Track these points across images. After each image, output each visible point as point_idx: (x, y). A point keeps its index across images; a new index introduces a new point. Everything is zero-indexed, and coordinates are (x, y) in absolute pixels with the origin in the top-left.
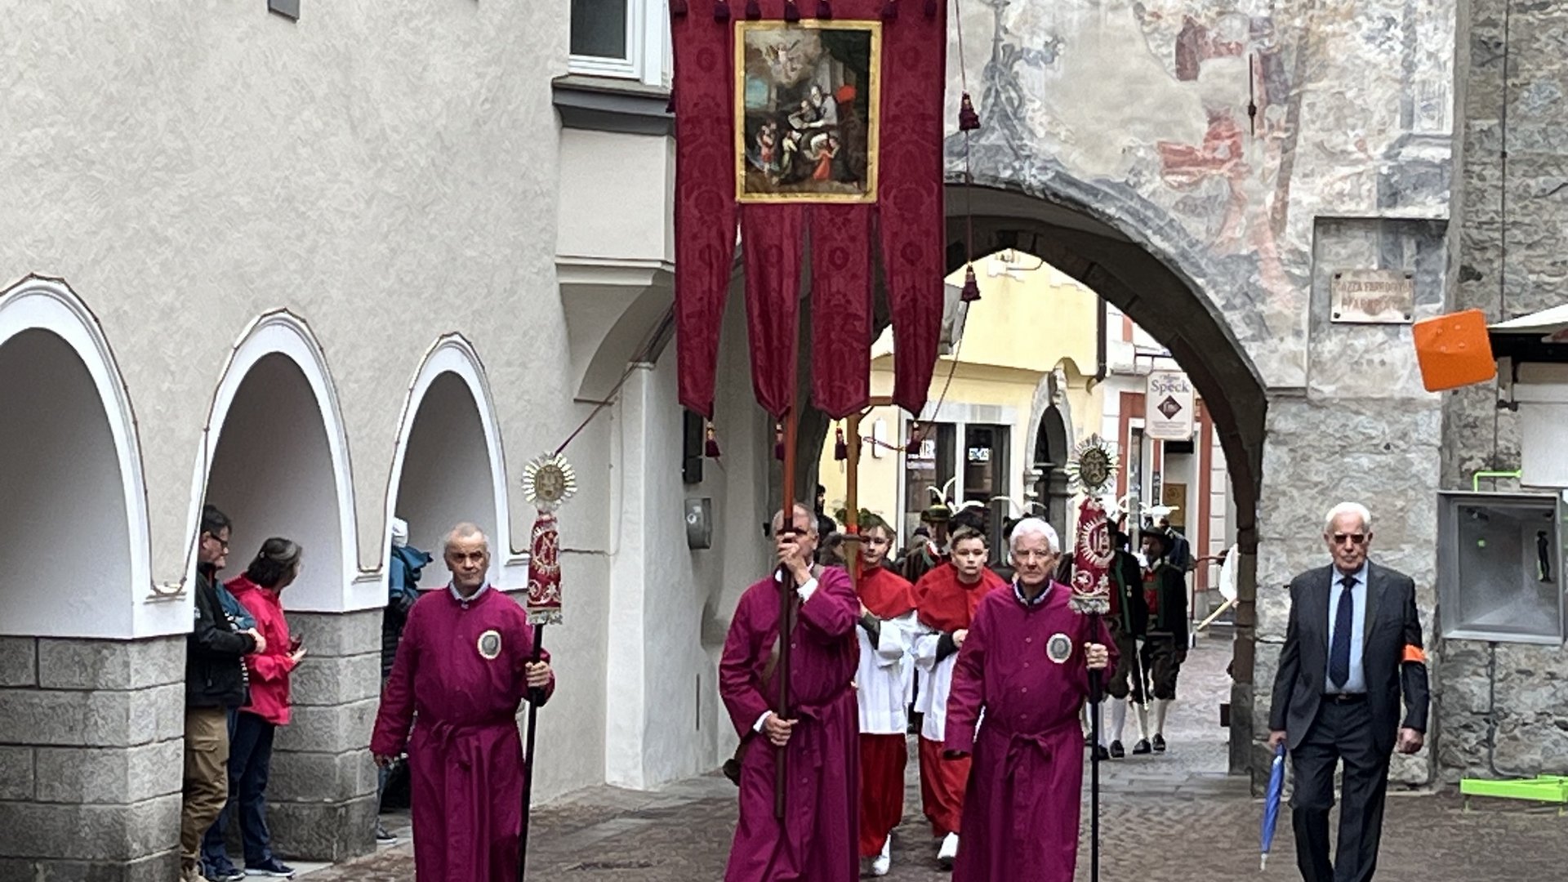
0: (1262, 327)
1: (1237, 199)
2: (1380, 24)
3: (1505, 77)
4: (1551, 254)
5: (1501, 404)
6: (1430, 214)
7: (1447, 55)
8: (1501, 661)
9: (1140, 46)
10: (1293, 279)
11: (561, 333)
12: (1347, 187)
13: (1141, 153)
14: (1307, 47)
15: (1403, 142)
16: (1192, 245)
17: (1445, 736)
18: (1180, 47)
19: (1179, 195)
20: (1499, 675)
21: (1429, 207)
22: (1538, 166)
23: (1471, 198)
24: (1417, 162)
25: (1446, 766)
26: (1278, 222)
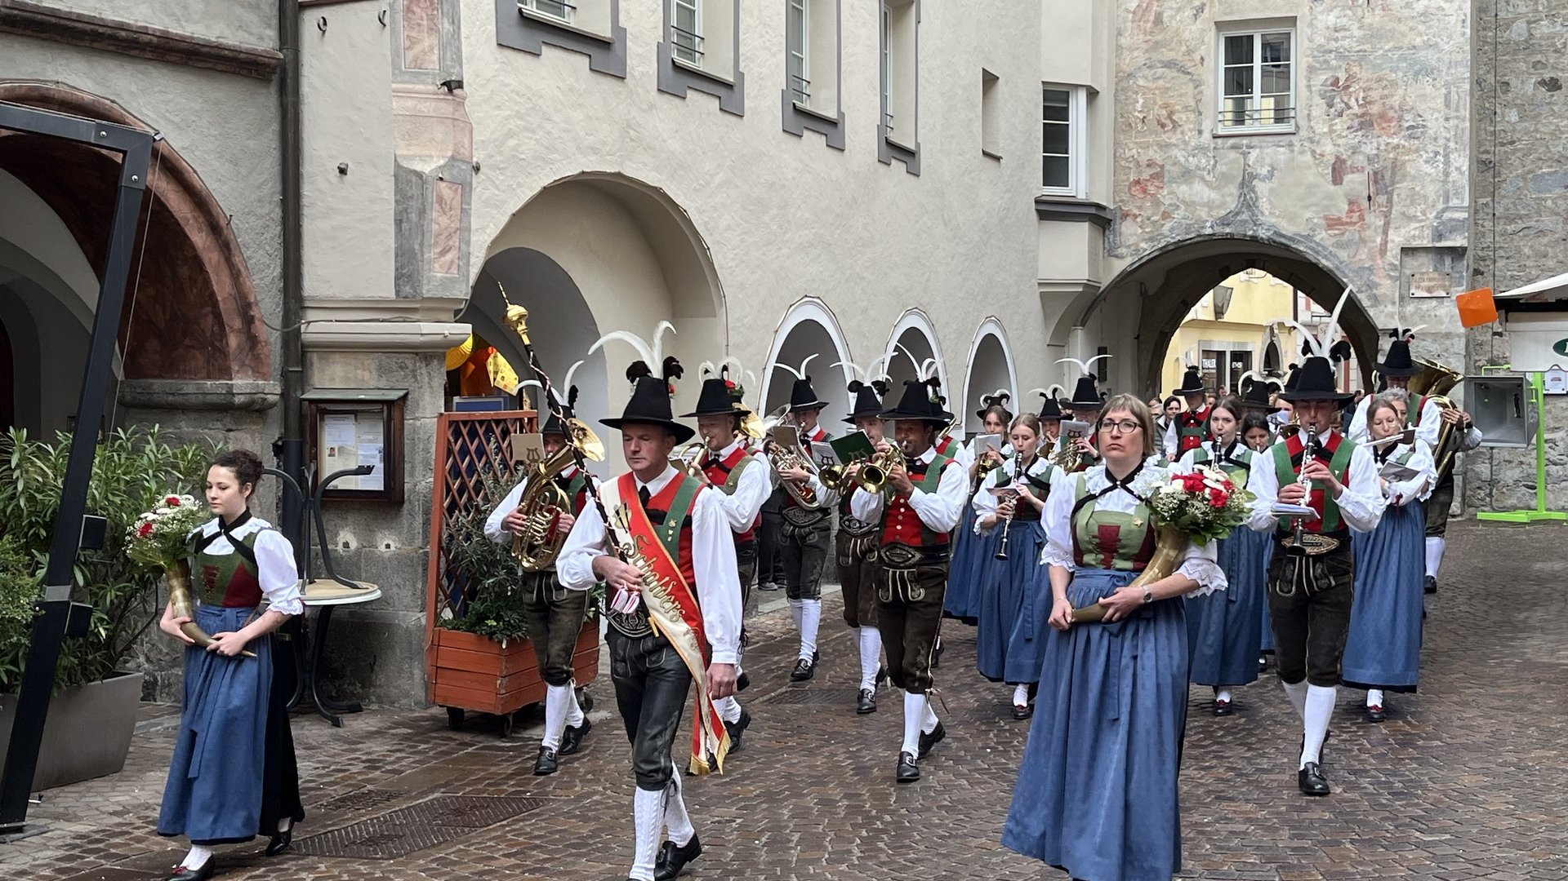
0: (1376, 301)
1: (1363, 241)
2: (1432, 155)
3: (1494, 177)
4: (1518, 261)
5: (1495, 334)
6: (1458, 244)
7: (1465, 168)
8: (1496, 456)
9: (1314, 170)
10: (1390, 277)
11: (1041, 314)
12: (1417, 233)
13: (1315, 221)
14: (1396, 166)
15: (1444, 210)
16: (1341, 263)
17: (1469, 493)
18: (1334, 170)
19: (1335, 240)
20: (1495, 463)
21: (1458, 241)
22: (1512, 221)
23: (1478, 236)
24: (1451, 220)
25: (1469, 506)
26: (1383, 251)
